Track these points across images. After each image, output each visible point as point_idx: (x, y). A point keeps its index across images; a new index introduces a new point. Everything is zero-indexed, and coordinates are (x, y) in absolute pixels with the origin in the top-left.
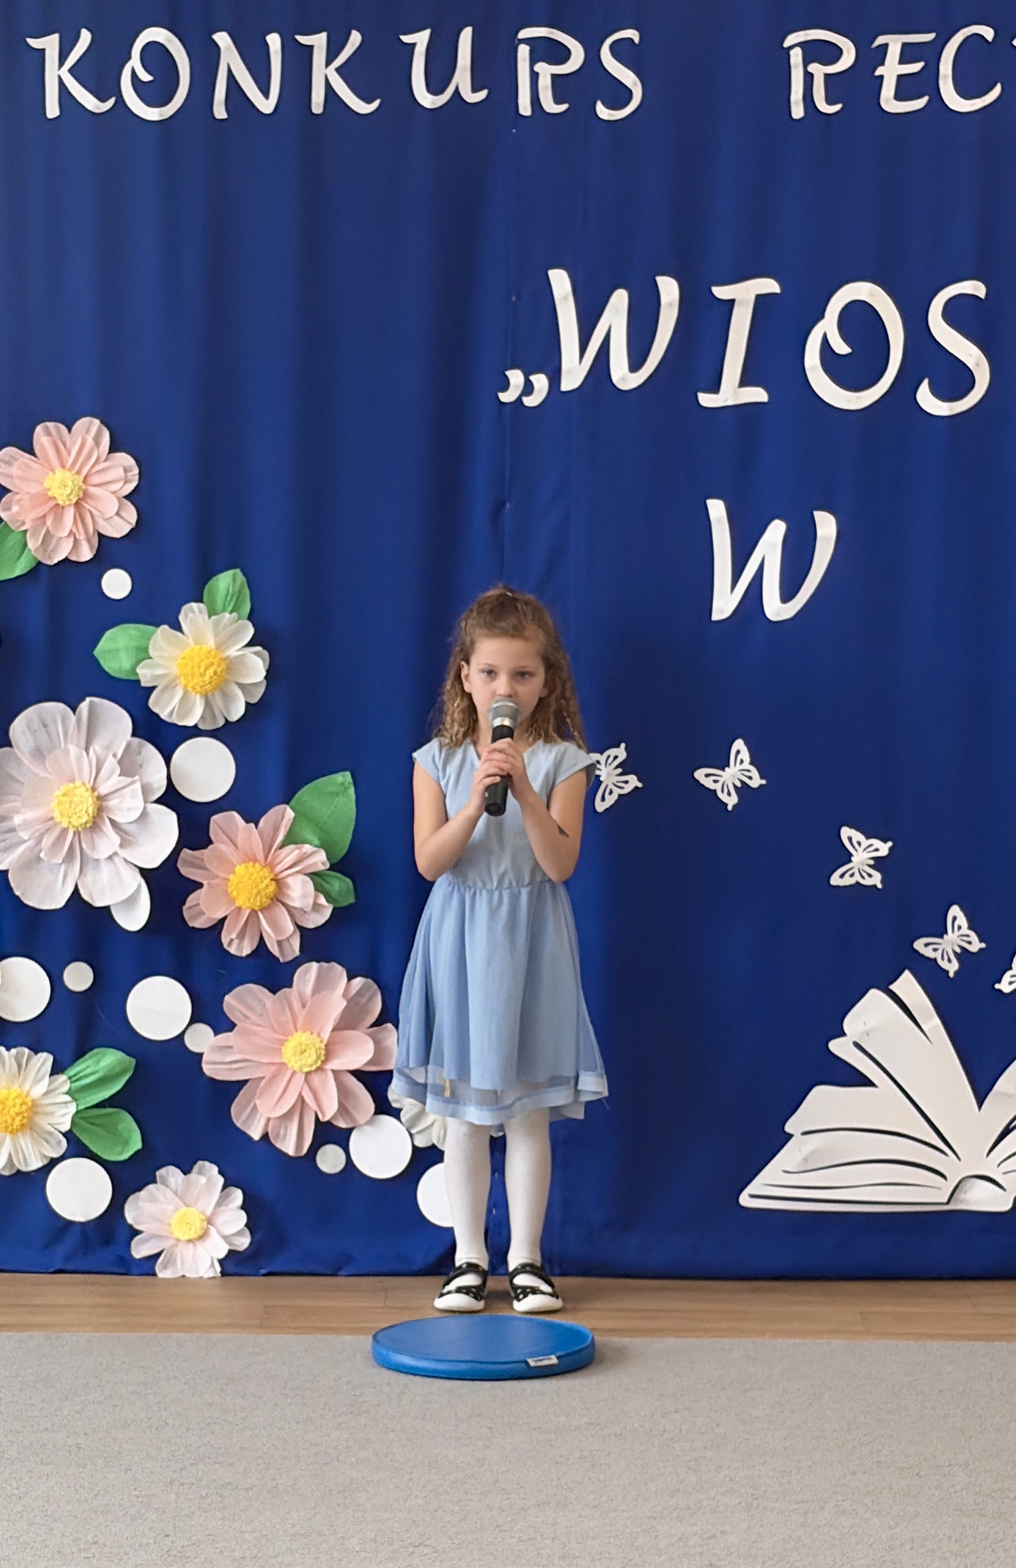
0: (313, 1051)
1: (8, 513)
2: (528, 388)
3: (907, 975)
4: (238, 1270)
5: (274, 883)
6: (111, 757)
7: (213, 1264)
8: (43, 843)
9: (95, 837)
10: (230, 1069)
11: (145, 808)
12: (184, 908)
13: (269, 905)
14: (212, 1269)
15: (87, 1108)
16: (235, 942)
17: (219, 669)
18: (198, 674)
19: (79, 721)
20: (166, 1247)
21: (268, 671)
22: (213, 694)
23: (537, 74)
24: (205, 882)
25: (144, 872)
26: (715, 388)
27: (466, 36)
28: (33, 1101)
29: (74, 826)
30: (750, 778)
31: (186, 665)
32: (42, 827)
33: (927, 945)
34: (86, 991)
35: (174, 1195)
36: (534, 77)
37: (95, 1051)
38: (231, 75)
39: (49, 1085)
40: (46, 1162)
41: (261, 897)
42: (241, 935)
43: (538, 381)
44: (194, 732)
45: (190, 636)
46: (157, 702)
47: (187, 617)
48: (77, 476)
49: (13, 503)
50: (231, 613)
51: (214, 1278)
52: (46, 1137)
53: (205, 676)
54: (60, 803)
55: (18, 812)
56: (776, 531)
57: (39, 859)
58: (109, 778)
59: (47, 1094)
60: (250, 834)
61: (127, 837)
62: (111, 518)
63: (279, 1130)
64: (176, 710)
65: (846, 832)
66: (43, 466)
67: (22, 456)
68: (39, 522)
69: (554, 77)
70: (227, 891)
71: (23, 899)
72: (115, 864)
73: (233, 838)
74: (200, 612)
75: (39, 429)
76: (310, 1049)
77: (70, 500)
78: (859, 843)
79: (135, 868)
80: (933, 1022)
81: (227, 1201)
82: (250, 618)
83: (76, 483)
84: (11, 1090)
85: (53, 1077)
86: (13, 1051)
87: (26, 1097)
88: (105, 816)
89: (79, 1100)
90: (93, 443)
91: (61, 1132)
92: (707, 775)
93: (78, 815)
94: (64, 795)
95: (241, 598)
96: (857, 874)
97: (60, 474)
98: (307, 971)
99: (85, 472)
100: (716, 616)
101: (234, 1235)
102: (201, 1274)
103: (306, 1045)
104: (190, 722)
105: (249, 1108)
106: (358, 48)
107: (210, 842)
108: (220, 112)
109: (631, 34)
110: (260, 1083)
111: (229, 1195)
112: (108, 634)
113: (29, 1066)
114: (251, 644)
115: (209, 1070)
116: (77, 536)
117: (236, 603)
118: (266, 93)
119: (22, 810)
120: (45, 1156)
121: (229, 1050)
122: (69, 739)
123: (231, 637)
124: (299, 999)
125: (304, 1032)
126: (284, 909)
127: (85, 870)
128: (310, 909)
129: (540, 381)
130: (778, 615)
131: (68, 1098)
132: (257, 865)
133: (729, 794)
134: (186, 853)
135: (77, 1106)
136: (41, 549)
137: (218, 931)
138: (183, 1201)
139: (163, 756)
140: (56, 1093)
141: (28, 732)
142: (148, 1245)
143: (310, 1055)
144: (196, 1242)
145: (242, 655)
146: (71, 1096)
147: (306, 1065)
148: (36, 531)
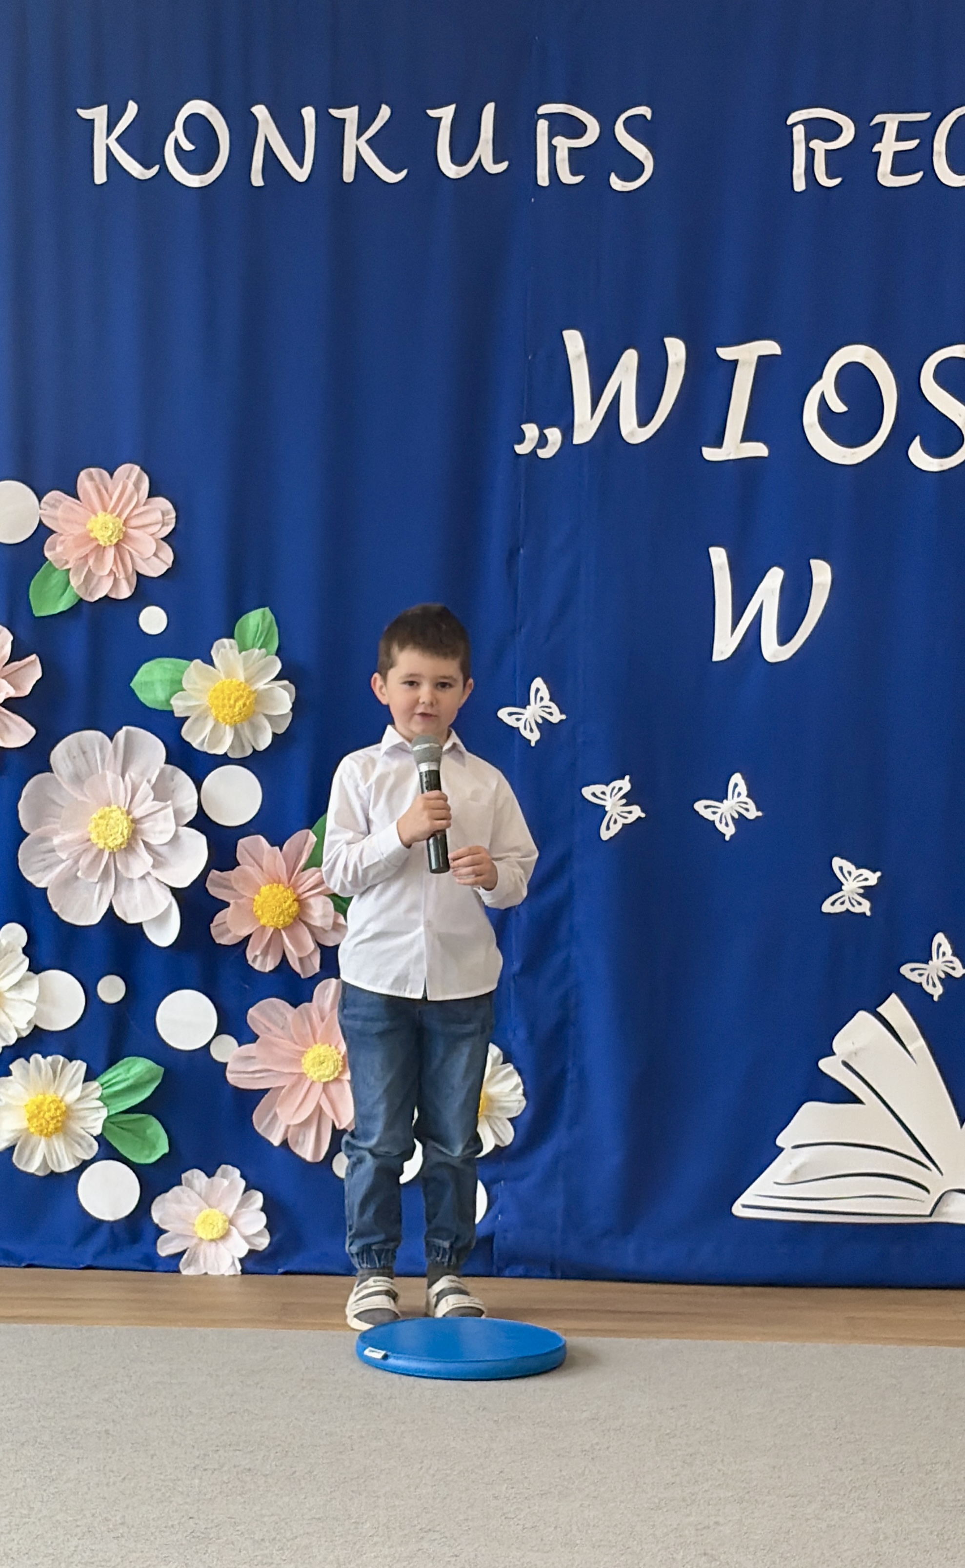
0: (331, 1063)
1: (52, 553)
2: (543, 441)
3: (894, 998)
4: (257, 1269)
5: (296, 904)
6: (145, 782)
7: (233, 1263)
8: (81, 862)
10: (254, 1078)
11: (176, 831)
12: (211, 925)
13: (291, 924)
14: (233, 1267)
15: (117, 1114)
16: (259, 959)
17: (248, 703)
18: (228, 705)
19: (116, 748)
20: (190, 1246)
21: (294, 704)
22: (242, 727)
23: (555, 147)
24: (232, 902)
25: (175, 891)
26: (718, 443)
27: (489, 112)
28: (68, 1107)
29: (110, 847)
30: (747, 810)
31: (217, 698)
32: (79, 848)
33: (913, 970)
34: (118, 1003)
35: (198, 1196)
36: (552, 150)
37: (126, 1059)
38: (267, 146)
39: (82, 1091)
40: (78, 1164)
41: (284, 916)
42: (265, 953)
43: (552, 435)
44: (224, 760)
45: (221, 670)
46: (189, 731)
47: (218, 651)
48: (118, 518)
49: (58, 543)
50: (260, 648)
51: (234, 1276)
52: (78, 1140)
53: (234, 706)
54: (97, 826)
55: (56, 833)
56: (775, 577)
57: (77, 878)
58: (144, 800)
59: (79, 1099)
60: (275, 857)
61: (160, 858)
62: (149, 558)
63: (298, 1136)
64: (206, 740)
65: (837, 862)
66: (86, 509)
67: (66, 499)
68: (82, 561)
69: (571, 150)
70: (252, 910)
71: (60, 915)
72: (148, 885)
73: (260, 862)
74: (231, 647)
75: (83, 474)
76: (329, 1060)
77: (111, 541)
78: (850, 873)
79: (166, 887)
80: (918, 1044)
81: (248, 1203)
82: (277, 654)
83: (116, 525)
84: (47, 1096)
85: (86, 1084)
86: (49, 1058)
87: (61, 1101)
88: (139, 838)
89: (110, 1105)
90: (133, 488)
91: (92, 1135)
92: (706, 807)
93: (112, 838)
94: (101, 818)
95: (270, 633)
96: (847, 902)
97: (102, 517)
98: (326, 987)
99: (124, 516)
100: (716, 657)
101: (254, 1235)
102: (222, 1273)
103: (325, 1056)
104: (220, 752)
105: (270, 1116)
106: (387, 122)
107: (239, 864)
108: (257, 180)
109: (645, 111)
110: (280, 1091)
111: (250, 1197)
112: (145, 667)
113: (64, 1072)
115: (233, 1078)
116: (117, 575)
117: (264, 641)
118: (301, 163)
119: (62, 832)
120: (78, 1159)
121: (253, 1060)
122: (106, 767)
123: (259, 672)
124: (318, 1013)
125: (323, 1043)
126: (306, 929)
127: (119, 889)
128: (330, 928)
129: (554, 435)
130: (774, 656)
131: (100, 1104)
132: (280, 885)
133: (727, 825)
134: (215, 874)
135: (108, 1112)
136: (83, 587)
137: (243, 948)
138: (207, 1203)
139: (194, 782)
140: (87, 1099)
141: (67, 759)
142: (173, 1244)
143: (328, 1066)
144: (218, 1241)
145: (270, 688)
146: (102, 1101)
147: (324, 1076)
148: (78, 570)
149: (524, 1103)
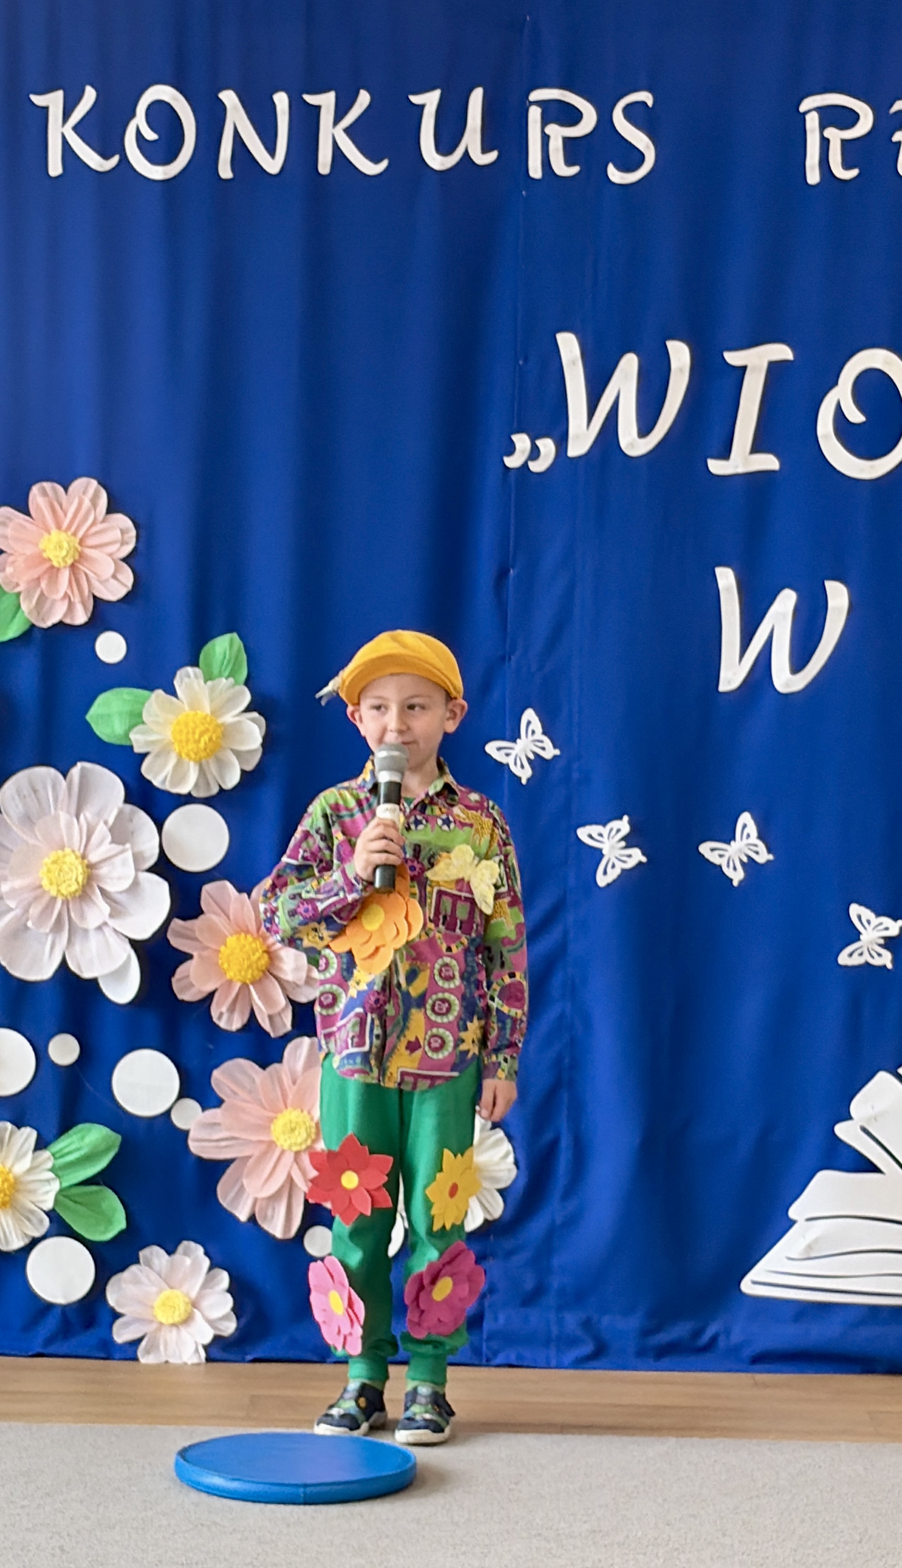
0: (303, 1130)
2: (535, 453)
4: (225, 1355)
5: (266, 956)
6: (102, 824)
7: (197, 1350)
8: (31, 911)
9: (86, 908)
10: (217, 1147)
11: (136, 877)
12: (174, 980)
13: (260, 980)
14: (196, 1355)
15: (71, 1186)
16: (225, 1016)
17: (214, 738)
18: (192, 740)
19: (69, 786)
20: (148, 1331)
21: (265, 738)
22: (207, 761)
23: (549, 136)
24: (195, 954)
25: (134, 943)
26: (725, 453)
27: (477, 97)
28: (17, 1180)
29: (63, 895)
30: (757, 853)
31: (181, 731)
32: (28, 896)
34: (72, 1065)
35: (158, 1277)
36: (545, 139)
37: (80, 1126)
38: (237, 134)
39: (32, 1161)
40: (27, 1241)
41: (253, 970)
42: (232, 1009)
43: (545, 446)
44: (188, 799)
45: (184, 701)
46: (149, 768)
47: (182, 682)
48: (73, 538)
49: (8, 565)
50: (227, 678)
51: (198, 1364)
52: (27, 1215)
53: (199, 741)
54: (49, 871)
55: (4, 879)
56: (786, 600)
57: (26, 928)
58: (101, 843)
59: (30, 1171)
60: (242, 904)
61: (119, 907)
62: (107, 580)
63: (267, 1209)
64: (169, 778)
65: (855, 910)
66: (37, 526)
67: (17, 516)
68: (34, 584)
69: (565, 139)
70: (218, 963)
71: (8, 968)
72: (104, 933)
73: (227, 908)
74: (196, 676)
75: (35, 490)
76: (300, 1128)
78: (869, 922)
79: (124, 938)
81: (213, 1283)
82: (247, 683)
83: (72, 544)
85: (39, 1153)
87: (8, 1173)
88: (94, 884)
89: (63, 1176)
90: (91, 502)
91: (42, 1210)
92: (712, 850)
93: (67, 882)
94: (54, 862)
95: (237, 663)
96: (865, 954)
97: (56, 536)
98: (297, 1047)
99: (80, 534)
100: (723, 687)
101: (220, 1319)
102: (184, 1360)
103: (297, 1123)
104: (183, 790)
105: (236, 1189)
106: (367, 109)
107: (202, 912)
108: (225, 171)
109: (645, 97)
110: (248, 1161)
111: (214, 1277)
112: (102, 698)
113: (12, 1142)
114: (248, 710)
115: (195, 1148)
116: (72, 599)
117: (232, 669)
118: (272, 153)
119: (11, 878)
120: (27, 1236)
121: (217, 1127)
122: (59, 806)
123: (227, 703)
124: (289, 1074)
125: (295, 1109)
126: (276, 983)
127: (72, 938)
128: (301, 982)
129: (547, 446)
130: (786, 686)
131: (51, 1175)
132: (249, 935)
133: (734, 869)
134: (177, 923)
135: (61, 1183)
136: (35, 613)
137: (208, 1004)
138: (168, 1285)
139: (155, 823)
140: (39, 1170)
141: (16, 797)
142: (132, 1328)
143: (299, 1133)
144: (180, 1327)
145: (239, 722)
146: (53, 1172)
147: (296, 1144)
148: (29, 593)
149: (514, 1172)
